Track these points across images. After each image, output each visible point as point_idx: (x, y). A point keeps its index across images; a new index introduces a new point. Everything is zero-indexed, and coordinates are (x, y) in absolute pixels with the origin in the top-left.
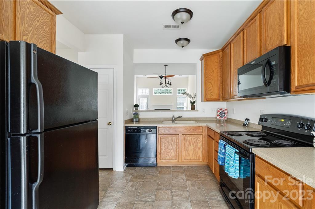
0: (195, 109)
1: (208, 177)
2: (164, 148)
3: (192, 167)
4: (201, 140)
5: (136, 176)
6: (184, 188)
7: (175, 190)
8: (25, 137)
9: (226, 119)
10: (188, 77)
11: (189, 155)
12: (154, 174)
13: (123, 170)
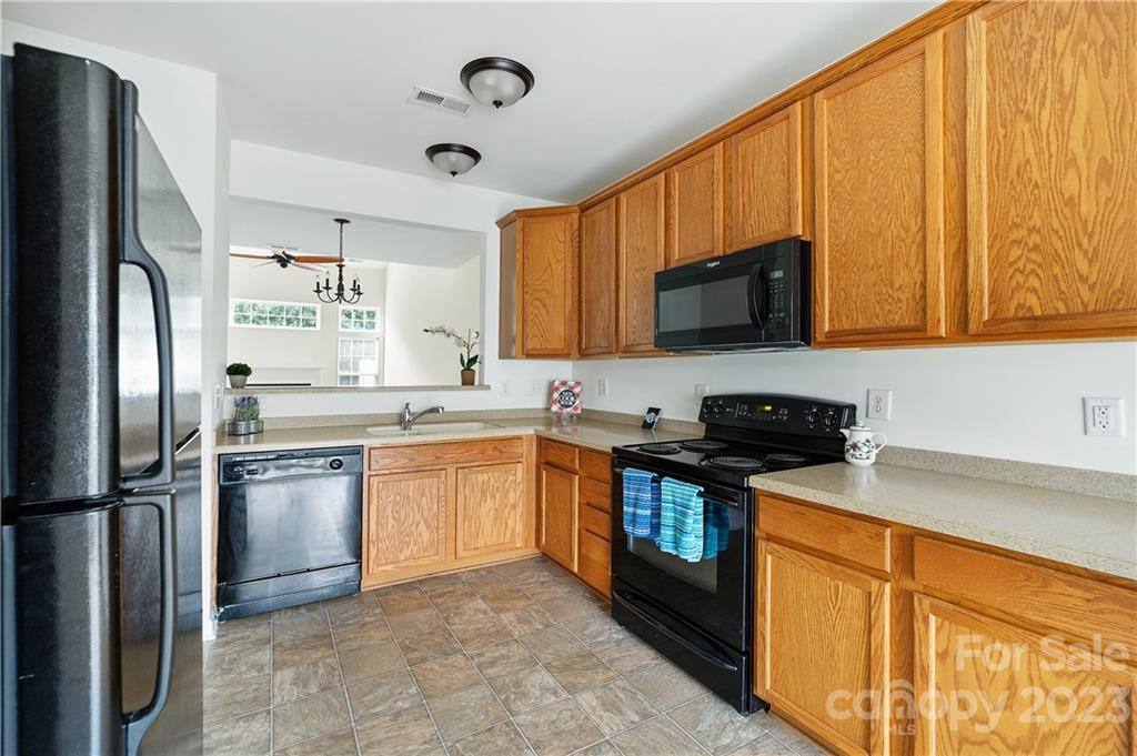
0: (476, 383)
1: (554, 588)
2: (391, 522)
3: (490, 570)
4: (519, 479)
5: (295, 645)
6: (502, 636)
7: (477, 648)
8: (105, 514)
9: (579, 411)
10: (385, 271)
11: (480, 533)
12: (367, 619)
13: (214, 637)
